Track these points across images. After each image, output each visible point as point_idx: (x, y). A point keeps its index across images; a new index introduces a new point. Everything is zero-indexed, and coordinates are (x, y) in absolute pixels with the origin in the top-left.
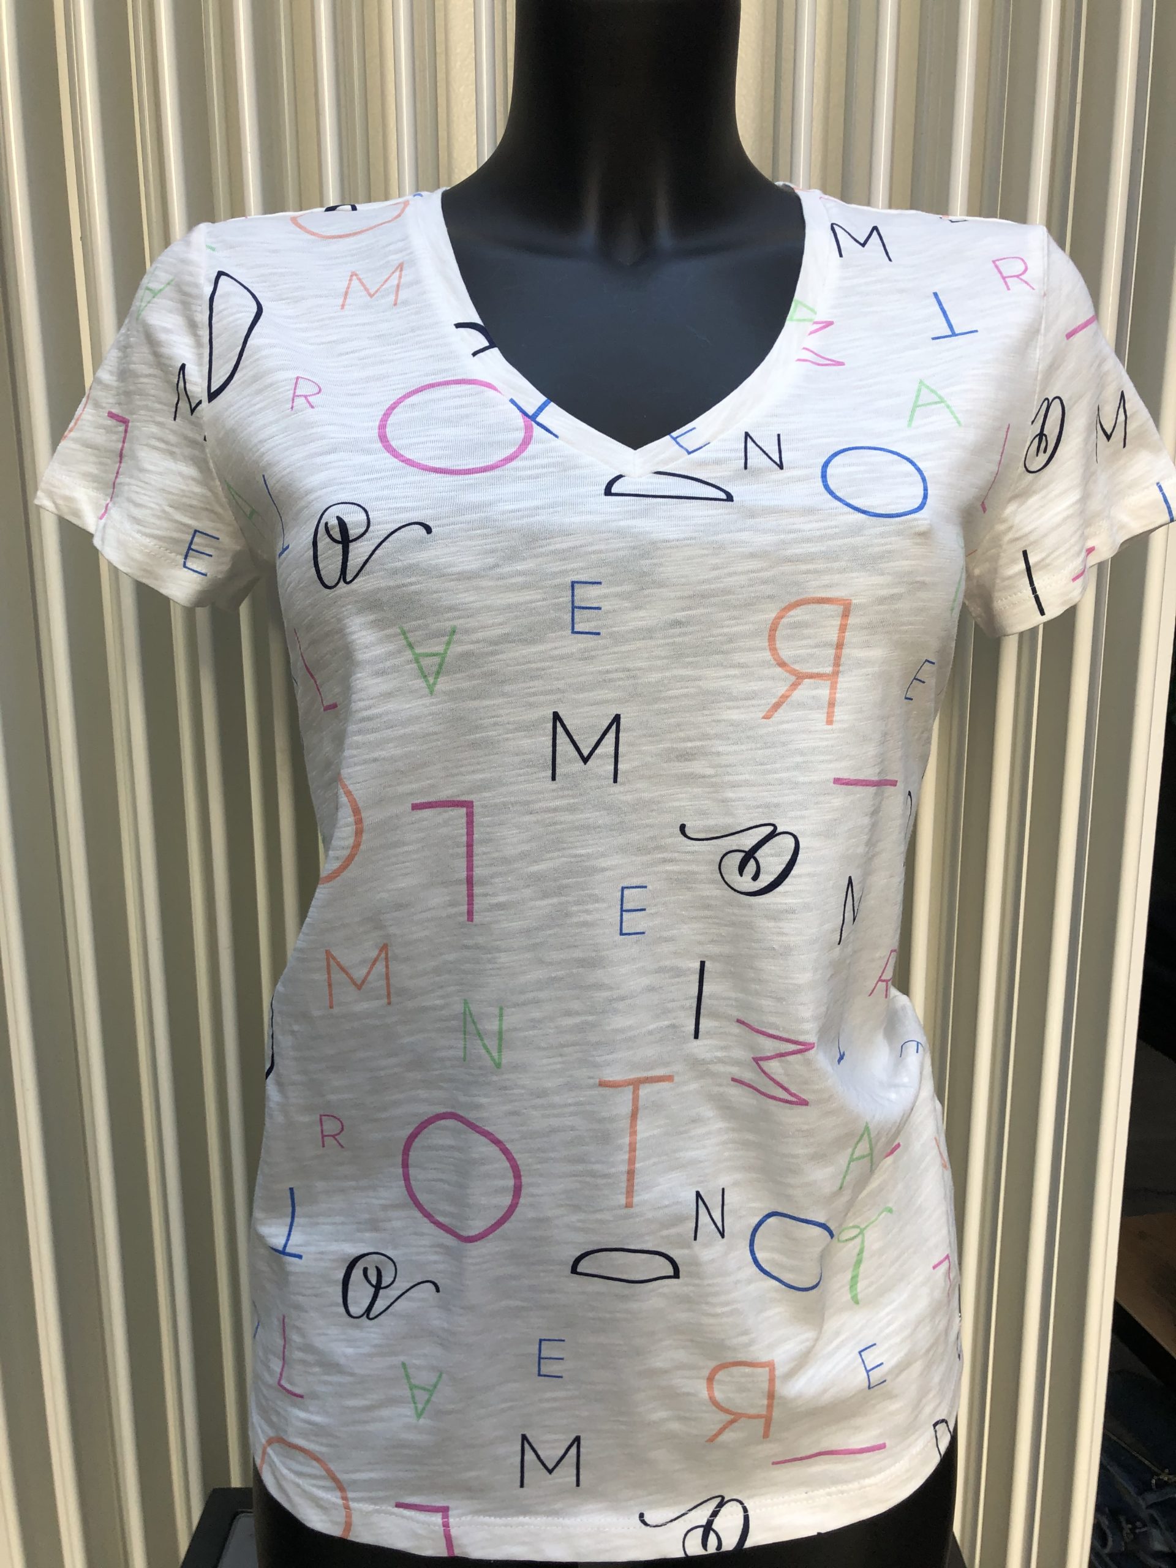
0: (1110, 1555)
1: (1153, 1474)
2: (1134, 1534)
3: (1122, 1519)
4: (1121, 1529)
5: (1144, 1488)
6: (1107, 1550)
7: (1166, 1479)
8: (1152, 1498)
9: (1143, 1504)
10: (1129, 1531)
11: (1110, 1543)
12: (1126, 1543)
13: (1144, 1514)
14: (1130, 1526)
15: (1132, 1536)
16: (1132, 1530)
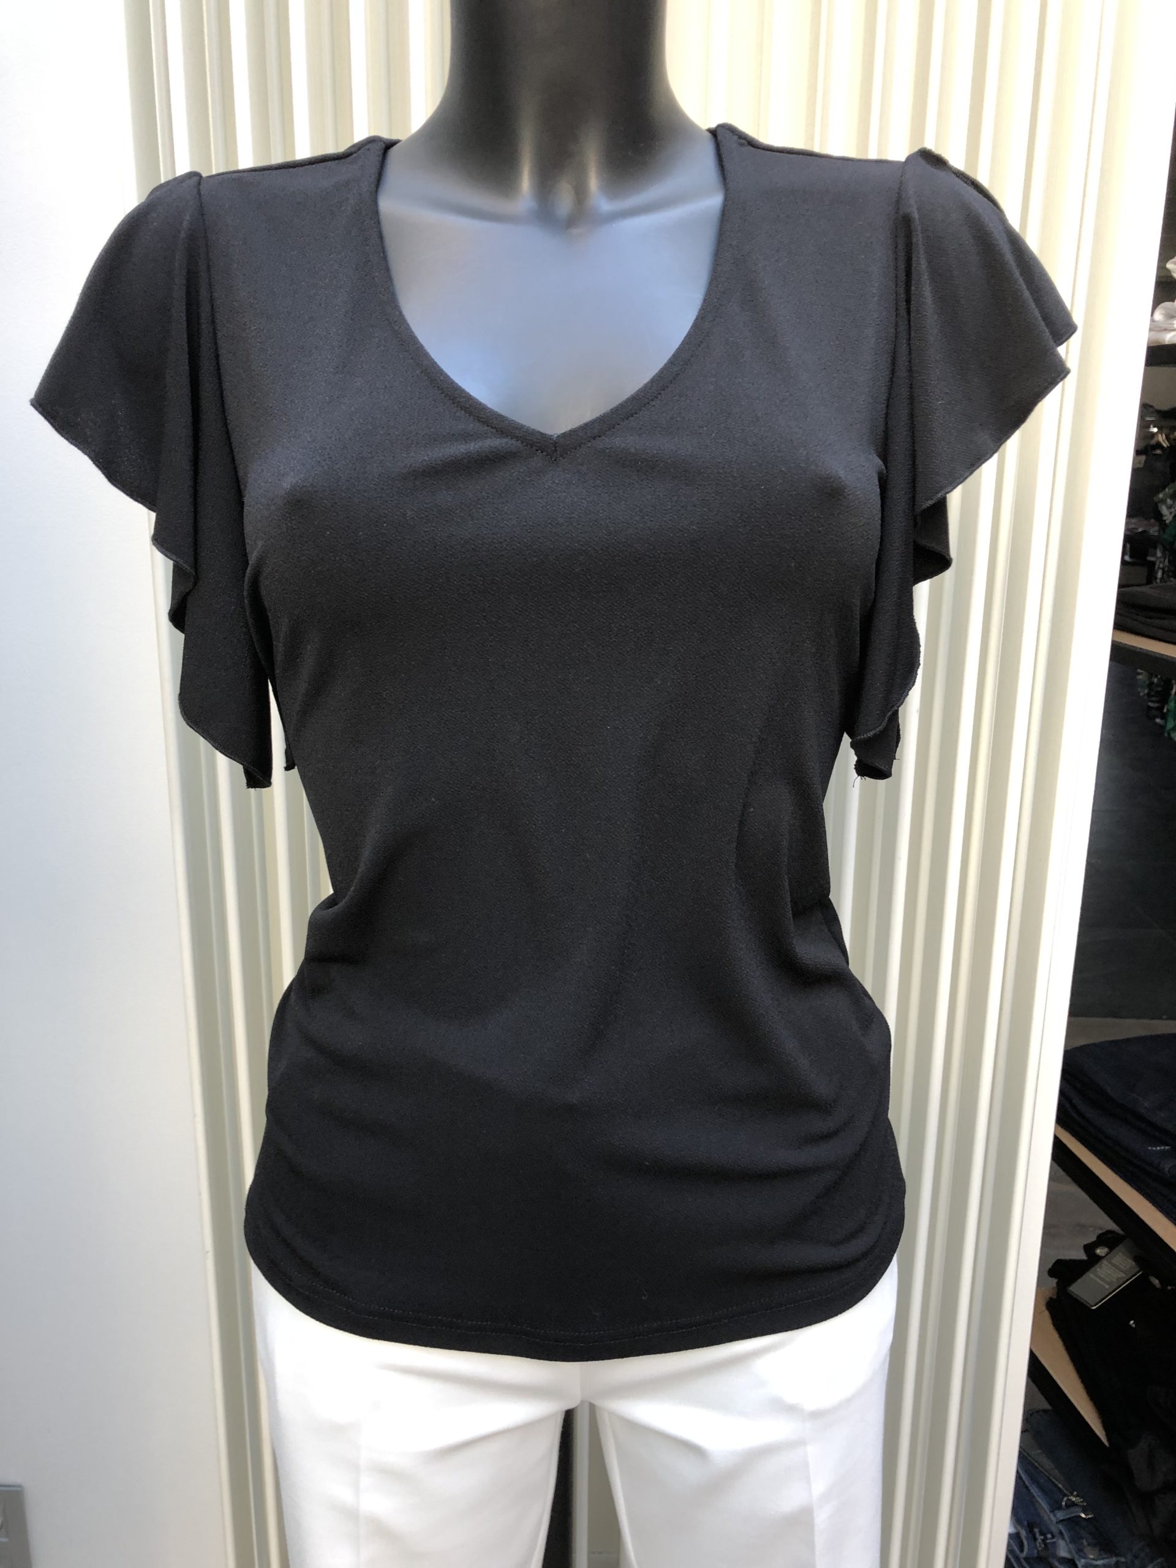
0: (1026, 1559)
1: (1065, 1495)
2: (1046, 1545)
3: (1036, 1530)
4: (1035, 1539)
5: (1056, 1506)
6: (1025, 1554)
7: (1074, 1499)
8: (1061, 1515)
9: (1053, 1519)
10: (1040, 1541)
11: (1026, 1550)
12: (1038, 1551)
13: (1053, 1529)
14: (1042, 1537)
15: (1043, 1546)
16: (1043, 1540)
